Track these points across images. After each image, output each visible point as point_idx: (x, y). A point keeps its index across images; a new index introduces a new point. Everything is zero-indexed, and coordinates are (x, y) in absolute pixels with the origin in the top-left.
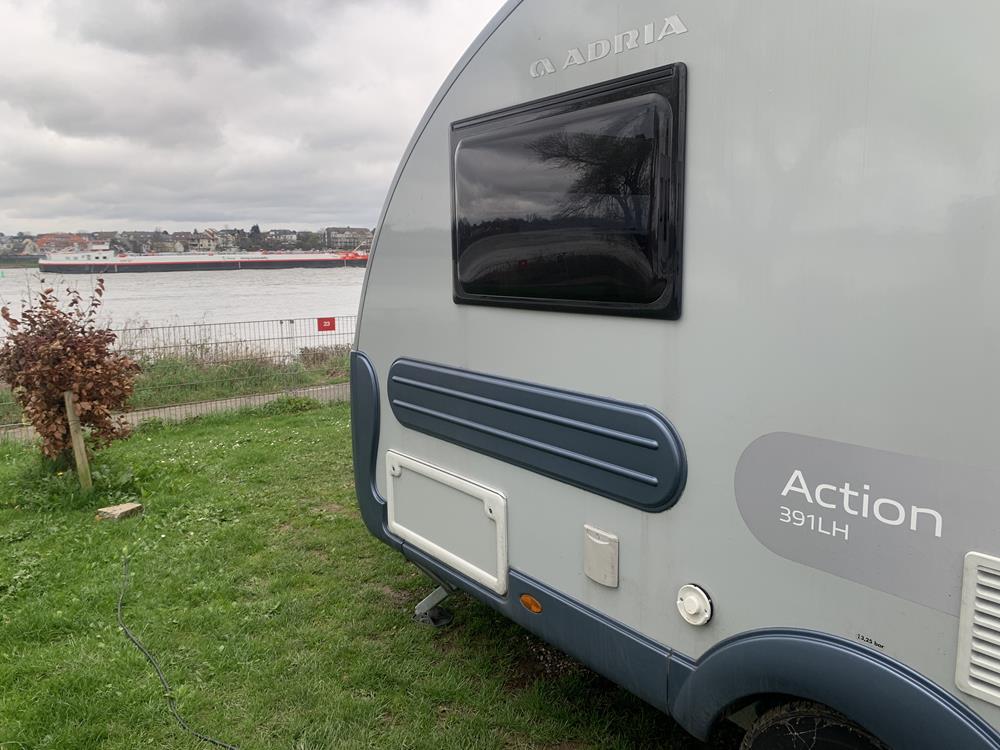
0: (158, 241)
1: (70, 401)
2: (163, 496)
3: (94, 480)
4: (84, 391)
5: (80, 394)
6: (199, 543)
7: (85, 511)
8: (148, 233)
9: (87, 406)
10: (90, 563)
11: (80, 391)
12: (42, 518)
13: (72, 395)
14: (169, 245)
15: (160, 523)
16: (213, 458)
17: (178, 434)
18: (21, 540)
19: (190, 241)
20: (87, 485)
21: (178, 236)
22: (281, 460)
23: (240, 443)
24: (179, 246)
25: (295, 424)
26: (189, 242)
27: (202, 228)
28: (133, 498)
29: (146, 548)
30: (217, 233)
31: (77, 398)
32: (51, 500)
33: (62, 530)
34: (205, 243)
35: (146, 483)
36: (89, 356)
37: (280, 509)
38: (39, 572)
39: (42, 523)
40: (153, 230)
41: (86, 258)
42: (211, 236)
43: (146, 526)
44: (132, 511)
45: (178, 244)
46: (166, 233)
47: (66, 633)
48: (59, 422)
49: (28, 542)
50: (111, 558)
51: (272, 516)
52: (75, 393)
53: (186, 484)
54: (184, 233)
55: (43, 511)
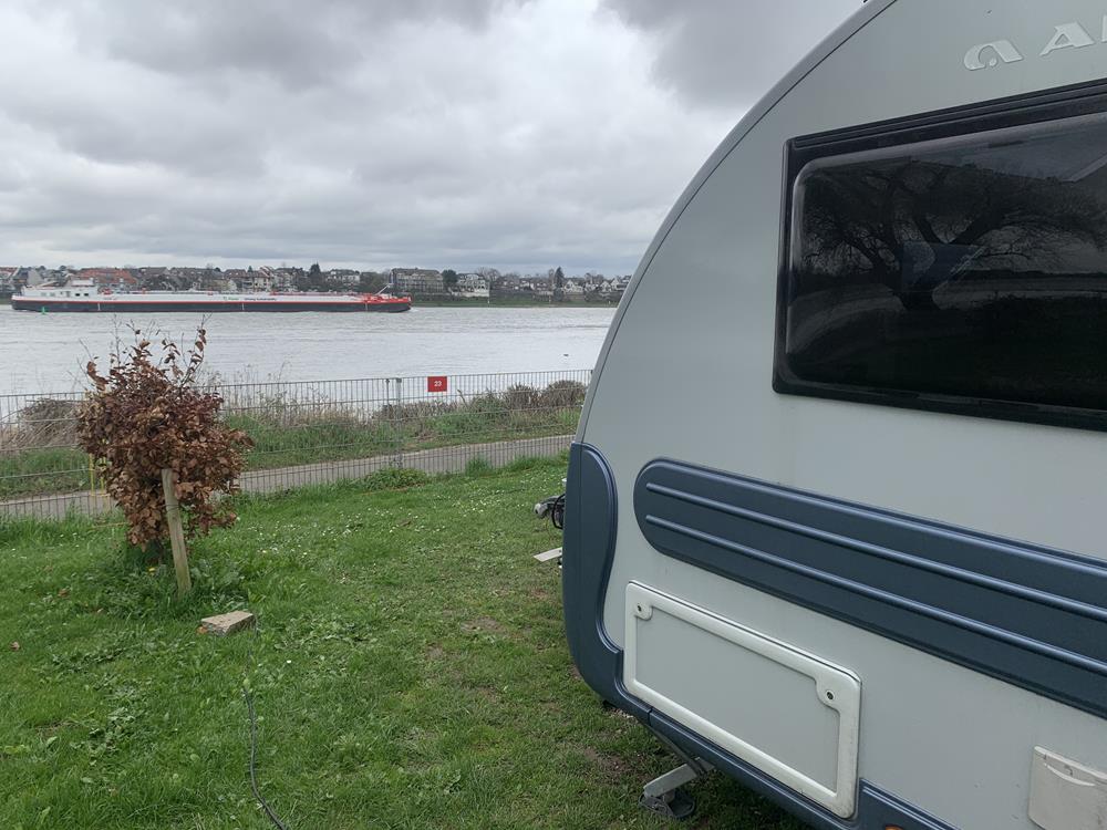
0: (209, 278)
1: (169, 481)
2: (276, 603)
3: (193, 579)
4: (184, 470)
5: (181, 473)
6: (335, 673)
7: (186, 621)
8: (199, 270)
9: (188, 486)
10: (204, 697)
11: (181, 468)
12: (134, 628)
13: (170, 474)
14: (221, 283)
15: (280, 641)
16: (323, 548)
17: (270, 511)
18: (111, 660)
19: (244, 279)
20: (185, 586)
21: (231, 274)
22: (406, 553)
23: (351, 528)
24: (232, 285)
25: (409, 504)
26: (243, 281)
27: (257, 265)
28: (240, 604)
29: (270, 678)
30: (273, 272)
31: (176, 477)
32: (142, 603)
33: (160, 646)
34: (261, 282)
35: (251, 583)
36: (192, 426)
37: (422, 624)
38: (141, 712)
39: (134, 635)
40: (204, 267)
41: (65, 294)
42: (267, 274)
43: (263, 646)
44: (243, 623)
45: (231, 282)
46: (218, 269)
47: (189, 811)
48: (153, 506)
49: (120, 664)
50: (229, 692)
51: (416, 635)
52: (174, 471)
53: (299, 584)
54: (237, 271)
55: (133, 618)
